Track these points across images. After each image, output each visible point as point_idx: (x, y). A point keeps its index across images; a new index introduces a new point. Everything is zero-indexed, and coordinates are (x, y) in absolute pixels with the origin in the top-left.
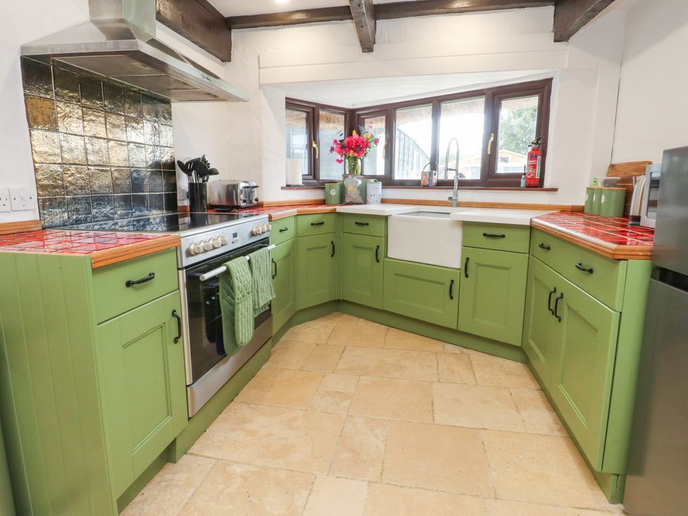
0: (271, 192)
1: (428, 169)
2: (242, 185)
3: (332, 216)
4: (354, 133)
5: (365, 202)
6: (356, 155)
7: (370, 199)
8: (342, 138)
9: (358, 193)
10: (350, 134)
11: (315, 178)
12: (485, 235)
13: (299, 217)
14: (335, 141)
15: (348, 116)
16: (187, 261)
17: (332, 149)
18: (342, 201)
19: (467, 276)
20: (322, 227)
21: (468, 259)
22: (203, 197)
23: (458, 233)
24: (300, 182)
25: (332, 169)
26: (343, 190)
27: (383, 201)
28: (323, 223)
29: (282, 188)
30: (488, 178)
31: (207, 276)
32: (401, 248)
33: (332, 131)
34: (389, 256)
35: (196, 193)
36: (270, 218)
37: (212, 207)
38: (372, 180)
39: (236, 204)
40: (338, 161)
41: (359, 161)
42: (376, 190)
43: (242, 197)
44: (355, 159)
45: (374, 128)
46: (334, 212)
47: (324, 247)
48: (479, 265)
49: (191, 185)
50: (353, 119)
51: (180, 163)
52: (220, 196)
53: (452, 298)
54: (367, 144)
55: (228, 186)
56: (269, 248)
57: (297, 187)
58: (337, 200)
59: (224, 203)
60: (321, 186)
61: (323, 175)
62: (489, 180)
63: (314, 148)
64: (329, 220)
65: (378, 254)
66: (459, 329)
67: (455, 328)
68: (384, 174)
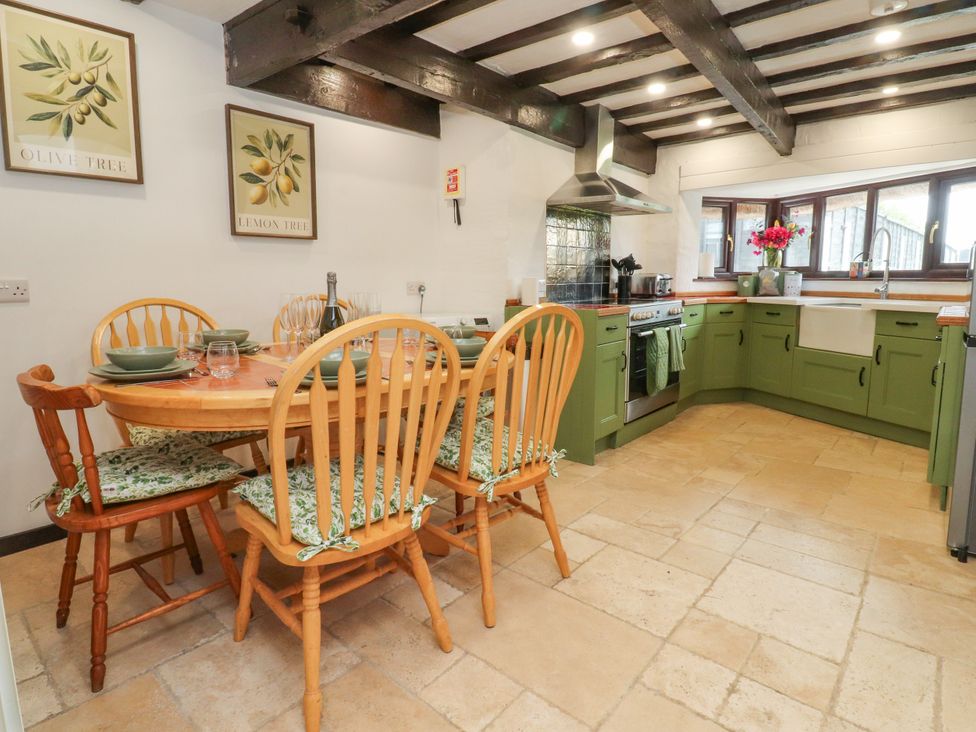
0: (685, 284)
1: (860, 259)
2: (659, 278)
3: (742, 307)
4: (777, 223)
5: (782, 293)
6: (776, 246)
7: (787, 291)
8: (763, 229)
9: (775, 284)
10: (771, 225)
11: (728, 271)
12: (898, 323)
13: (708, 306)
14: (754, 233)
15: (770, 206)
16: (631, 324)
17: (749, 241)
18: (756, 293)
19: (878, 363)
20: (732, 315)
21: (880, 347)
22: (628, 289)
23: (872, 322)
24: (712, 274)
25: (750, 260)
26: (757, 282)
27: (804, 294)
28: (731, 312)
29: (694, 280)
30: (931, 267)
31: (643, 334)
32: (813, 337)
33: (751, 222)
34: (800, 344)
35: (624, 283)
36: (683, 303)
37: (633, 295)
38: (793, 272)
39: (651, 292)
40: (756, 252)
41: (780, 253)
42: (795, 282)
43: (658, 288)
44: (775, 250)
45: (801, 217)
46: (744, 303)
47: (732, 335)
48: (891, 352)
49: (620, 278)
50: (776, 209)
51: (614, 261)
52: (638, 289)
53: (862, 384)
54: (790, 235)
55: (646, 279)
56: (681, 326)
57: (709, 279)
58: (751, 291)
59: (641, 292)
60: (734, 278)
61: (737, 268)
62: (934, 271)
63: (729, 242)
64: (738, 311)
65: (789, 342)
66: (870, 415)
68: (808, 265)
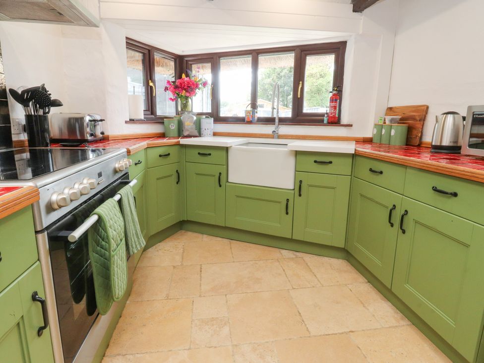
0: (116, 126)
1: (249, 108)
2: (87, 119)
3: (177, 148)
4: (184, 76)
5: (200, 135)
6: (188, 94)
7: (203, 132)
8: (173, 79)
9: (194, 127)
10: (180, 77)
11: (152, 114)
12: (315, 162)
13: (148, 150)
14: (168, 82)
15: (178, 60)
17: (166, 89)
18: (180, 133)
19: (300, 195)
20: (169, 158)
21: (301, 182)
22: (44, 130)
24: (142, 117)
25: (166, 107)
26: (180, 124)
27: (215, 134)
28: (169, 154)
29: (126, 122)
30: (298, 116)
32: (239, 174)
33: (164, 74)
34: (229, 181)
35: (35, 126)
36: (129, 152)
37: (55, 141)
38: (204, 117)
39: (79, 138)
40: (171, 99)
41: (190, 100)
42: (208, 125)
43: (88, 130)
44: (187, 98)
45: (202, 73)
46: (178, 144)
47: (171, 176)
48: (310, 186)
49: (29, 117)
50: (182, 64)
51: (13, 92)
52: (61, 130)
53: (287, 213)
54: (197, 86)
55: (70, 119)
56: (131, 184)
57: (140, 121)
58: (176, 134)
59: (66, 136)
60: (160, 121)
61: (159, 112)
62: (299, 118)
63: (151, 87)
64: (173, 151)
65: (221, 180)
66: (293, 238)
67: (290, 237)
68: (211, 112)
